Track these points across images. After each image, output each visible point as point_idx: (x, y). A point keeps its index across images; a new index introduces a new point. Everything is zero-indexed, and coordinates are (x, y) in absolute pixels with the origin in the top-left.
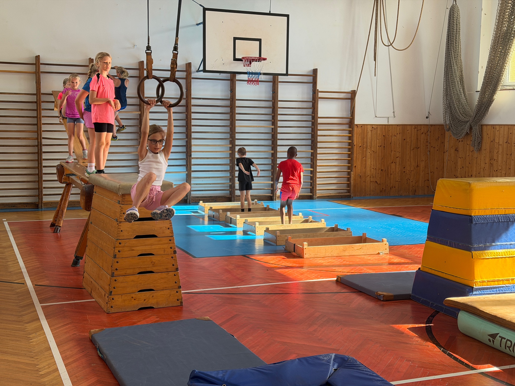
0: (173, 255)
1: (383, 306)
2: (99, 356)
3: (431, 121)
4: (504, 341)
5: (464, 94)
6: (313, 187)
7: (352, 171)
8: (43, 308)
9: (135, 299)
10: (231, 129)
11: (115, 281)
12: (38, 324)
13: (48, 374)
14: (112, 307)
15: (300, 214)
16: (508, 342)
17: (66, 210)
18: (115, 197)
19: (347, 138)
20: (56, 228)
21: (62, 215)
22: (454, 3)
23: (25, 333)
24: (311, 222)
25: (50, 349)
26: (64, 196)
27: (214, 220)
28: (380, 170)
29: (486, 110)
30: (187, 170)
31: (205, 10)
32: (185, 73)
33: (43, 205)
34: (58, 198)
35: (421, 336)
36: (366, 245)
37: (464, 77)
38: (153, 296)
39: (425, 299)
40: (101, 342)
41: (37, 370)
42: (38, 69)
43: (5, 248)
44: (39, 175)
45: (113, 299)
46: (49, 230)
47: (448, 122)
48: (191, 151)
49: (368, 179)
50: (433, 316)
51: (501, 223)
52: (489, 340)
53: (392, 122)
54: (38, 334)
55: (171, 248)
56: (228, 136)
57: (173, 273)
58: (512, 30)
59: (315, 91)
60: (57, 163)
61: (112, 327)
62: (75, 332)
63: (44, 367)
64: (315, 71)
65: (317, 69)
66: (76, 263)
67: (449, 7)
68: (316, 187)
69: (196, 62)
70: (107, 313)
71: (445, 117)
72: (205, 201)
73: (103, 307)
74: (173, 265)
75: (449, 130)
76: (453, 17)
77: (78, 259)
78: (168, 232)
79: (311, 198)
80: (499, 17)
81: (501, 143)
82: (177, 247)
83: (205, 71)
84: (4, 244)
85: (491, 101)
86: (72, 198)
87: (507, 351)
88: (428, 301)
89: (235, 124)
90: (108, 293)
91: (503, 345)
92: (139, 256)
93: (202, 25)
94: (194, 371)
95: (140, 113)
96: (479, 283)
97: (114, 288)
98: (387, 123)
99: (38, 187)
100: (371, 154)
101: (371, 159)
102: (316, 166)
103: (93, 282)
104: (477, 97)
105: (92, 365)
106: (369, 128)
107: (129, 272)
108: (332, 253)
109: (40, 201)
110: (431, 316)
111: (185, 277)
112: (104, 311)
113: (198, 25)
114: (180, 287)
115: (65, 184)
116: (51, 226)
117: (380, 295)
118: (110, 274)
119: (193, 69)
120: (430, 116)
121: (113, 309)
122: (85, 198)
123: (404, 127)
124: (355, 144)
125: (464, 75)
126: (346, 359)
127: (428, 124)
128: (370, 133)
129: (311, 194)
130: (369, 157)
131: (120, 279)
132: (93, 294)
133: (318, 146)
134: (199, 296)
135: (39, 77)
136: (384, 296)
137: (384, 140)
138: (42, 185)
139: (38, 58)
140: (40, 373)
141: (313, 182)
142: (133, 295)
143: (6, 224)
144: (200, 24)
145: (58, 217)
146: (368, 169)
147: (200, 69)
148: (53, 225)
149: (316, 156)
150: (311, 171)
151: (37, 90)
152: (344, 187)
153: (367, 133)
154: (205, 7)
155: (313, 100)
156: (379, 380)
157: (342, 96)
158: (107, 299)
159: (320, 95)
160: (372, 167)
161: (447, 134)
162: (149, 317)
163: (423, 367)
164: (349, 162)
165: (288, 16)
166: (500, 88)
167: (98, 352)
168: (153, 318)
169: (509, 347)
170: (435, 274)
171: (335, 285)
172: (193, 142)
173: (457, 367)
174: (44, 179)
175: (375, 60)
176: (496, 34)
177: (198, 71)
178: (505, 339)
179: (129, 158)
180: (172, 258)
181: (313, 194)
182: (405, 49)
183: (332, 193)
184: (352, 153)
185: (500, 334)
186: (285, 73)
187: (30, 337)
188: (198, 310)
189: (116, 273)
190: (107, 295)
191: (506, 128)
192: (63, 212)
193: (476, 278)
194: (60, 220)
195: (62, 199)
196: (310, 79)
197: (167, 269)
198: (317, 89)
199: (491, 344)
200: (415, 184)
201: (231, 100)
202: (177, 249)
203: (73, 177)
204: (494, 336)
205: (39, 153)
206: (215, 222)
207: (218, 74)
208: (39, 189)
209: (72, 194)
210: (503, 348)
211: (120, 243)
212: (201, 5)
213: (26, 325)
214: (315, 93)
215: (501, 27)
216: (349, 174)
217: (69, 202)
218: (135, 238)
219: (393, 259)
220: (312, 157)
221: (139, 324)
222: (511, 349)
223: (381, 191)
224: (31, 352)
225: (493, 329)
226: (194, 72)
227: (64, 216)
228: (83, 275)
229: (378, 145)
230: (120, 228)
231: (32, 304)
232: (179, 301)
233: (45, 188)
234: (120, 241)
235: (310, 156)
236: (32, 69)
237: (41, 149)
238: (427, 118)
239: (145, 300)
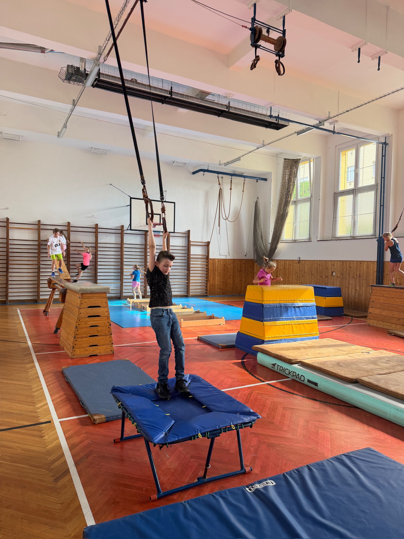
0: (109, 326)
1: (221, 351)
2: (66, 381)
3: (247, 258)
4: (279, 367)
5: (263, 244)
6: (188, 291)
7: (208, 282)
8: (36, 356)
9: (87, 351)
10: (145, 260)
11: (76, 341)
12: (33, 364)
13: (37, 391)
14: (74, 355)
15: (181, 304)
16: (281, 367)
17: (52, 303)
18: (77, 295)
19: (206, 265)
20: (46, 313)
21: (50, 306)
22: (258, 199)
23: (25, 369)
24: (186, 308)
25: (39, 377)
26: (51, 296)
27: (135, 308)
28: (222, 282)
29: (274, 252)
30: (121, 282)
31: (131, 198)
32: (120, 231)
33: (40, 301)
34: (48, 297)
35: (239, 366)
36: (213, 320)
37: (263, 236)
38: (97, 349)
39: (241, 347)
40: (67, 373)
41: (31, 389)
42: (39, 227)
43: (17, 324)
44: (38, 284)
45: (75, 351)
46: (43, 314)
47: (256, 258)
48: (123, 272)
49: (216, 286)
50: (245, 355)
51: (278, 308)
52: (272, 367)
53: (228, 258)
54: (32, 369)
55: (108, 322)
56: (143, 264)
57: (109, 336)
58: (285, 213)
59: (189, 241)
60: (47, 278)
61: (74, 365)
62: (54, 368)
63: (35, 387)
64: (189, 231)
65: (190, 230)
66: (56, 332)
67: (255, 202)
68: (189, 291)
69: (126, 226)
70: (71, 358)
71: (254, 256)
72: (130, 298)
73: (69, 355)
74: (109, 332)
75: (256, 262)
76: (257, 206)
77: (57, 329)
78: (106, 314)
79: (186, 296)
80: (279, 207)
81: (281, 269)
82: (112, 322)
83: (131, 229)
84: (17, 322)
85: (276, 248)
86: (56, 297)
87: (281, 372)
88: (243, 348)
89: (147, 258)
90: (72, 347)
91: (279, 369)
92: (90, 327)
93: (129, 206)
94: (114, 386)
95: (95, 251)
96: (267, 338)
97: (76, 345)
98: (225, 258)
99: (37, 291)
100: (218, 274)
101: (218, 276)
102: (190, 280)
103: (65, 342)
104: (269, 246)
105: (62, 385)
106: (217, 261)
107: (84, 336)
108: (196, 324)
109: (38, 298)
110: (244, 356)
111: (116, 338)
112: (70, 357)
113: (127, 206)
114: (113, 344)
115: (52, 289)
116: (43, 312)
117: (219, 345)
118: (74, 337)
119: (125, 228)
120: (247, 255)
121: (74, 356)
122: (61, 296)
123: (234, 260)
124: (210, 268)
125: (263, 235)
126: (195, 377)
127: (246, 259)
128: (217, 263)
129: (187, 294)
130: (217, 275)
131: (79, 340)
132: (65, 348)
133: (191, 269)
134: (124, 348)
135: (40, 231)
136: (222, 346)
137: (224, 267)
138: (39, 289)
139: (39, 221)
140: (33, 390)
141: (188, 288)
142: (86, 348)
143: (18, 311)
144: (128, 205)
145: (47, 307)
146: (216, 282)
147: (128, 229)
148: (44, 311)
149: (190, 274)
150: (187, 282)
151: (38, 238)
152: (204, 291)
153: (216, 263)
154: (131, 197)
155: (188, 246)
156: (212, 388)
157: (203, 244)
158: (71, 350)
159: (192, 243)
160: (218, 280)
161: (256, 264)
162: (95, 359)
163: (238, 382)
164: (207, 278)
165: (174, 203)
166: (280, 242)
167: (66, 379)
168: (97, 360)
169: (282, 370)
170: (245, 333)
171: (197, 341)
172: (125, 267)
173: (256, 381)
174: (41, 286)
175: (219, 226)
176: (278, 215)
177: (127, 230)
178: (279, 366)
179: (89, 275)
180: (109, 328)
181: (188, 295)
182: (234, 221)
183: (198, 294)
184: (208, 273)
185: (277, 364)
186: (173, 231)
187: (28, 371)
188: (123, 355)
189: (77, 336)
190: (71, 348)
191: (283, 261)
192: (50, 304)
193: (265, 336)
194: (48, 309)
195: (50, 297)
196: (187, 235)
197: (105, 334)
198: (190, 240)
199: (273, 369)
200: (240, 289)
201: (145, 245)
202: (111, 323)
203: (56, 285)
204: (274, 365)
205: (39, 272)
206: (135, 309)
207: (138, 232)
208: (38, 292)
209: (55, 295)
210: (278, 371)
211: (79, 320)
212: (129, 196)
213: (27, 365)
214: (189, 242)
215: (280, 212)
216: (207, 284)
217: (54, 299)
218: (88, 317)
219: (227, 327)
220: (188, 275)
221: (89, 363)
222: (283, 371)
223: (223, 293)
224: (28, 379)
225: (274, 361)
226: (125, 230)
227: (51, 306)
228: (60, 338)
229: (221, 269)
230: (80, 312)
231: (31, 354)
232: (112, 351)
233: (41, 291)
234: (79, 319)
235: (186, 274)
236: (36, 227)
237: (40, 270)
238: (245, 256)
239: (93, 351)
